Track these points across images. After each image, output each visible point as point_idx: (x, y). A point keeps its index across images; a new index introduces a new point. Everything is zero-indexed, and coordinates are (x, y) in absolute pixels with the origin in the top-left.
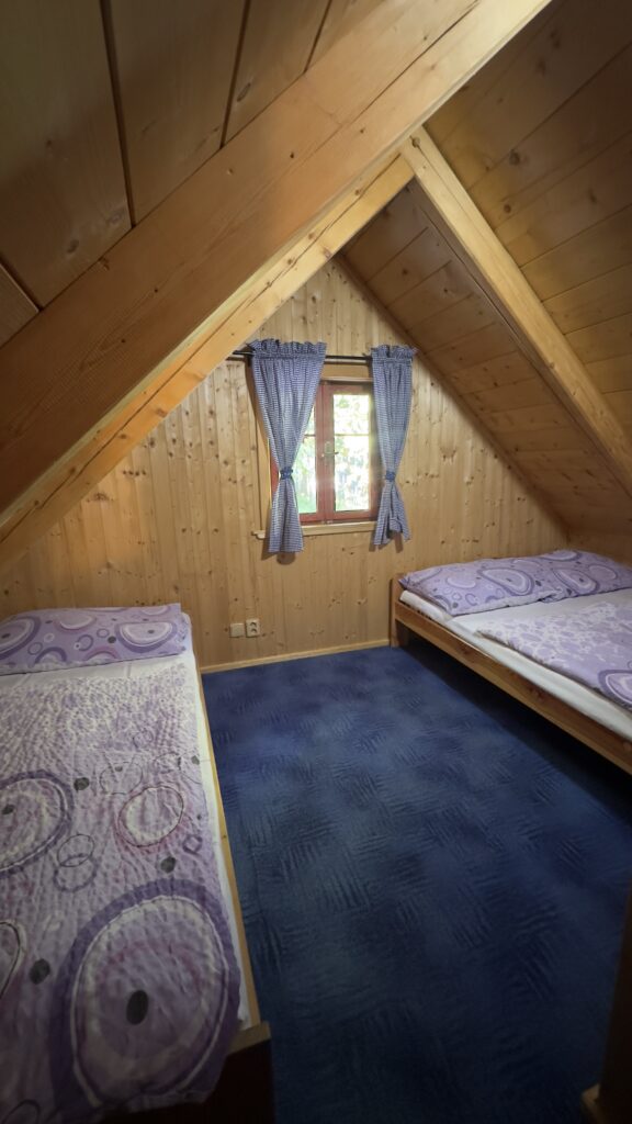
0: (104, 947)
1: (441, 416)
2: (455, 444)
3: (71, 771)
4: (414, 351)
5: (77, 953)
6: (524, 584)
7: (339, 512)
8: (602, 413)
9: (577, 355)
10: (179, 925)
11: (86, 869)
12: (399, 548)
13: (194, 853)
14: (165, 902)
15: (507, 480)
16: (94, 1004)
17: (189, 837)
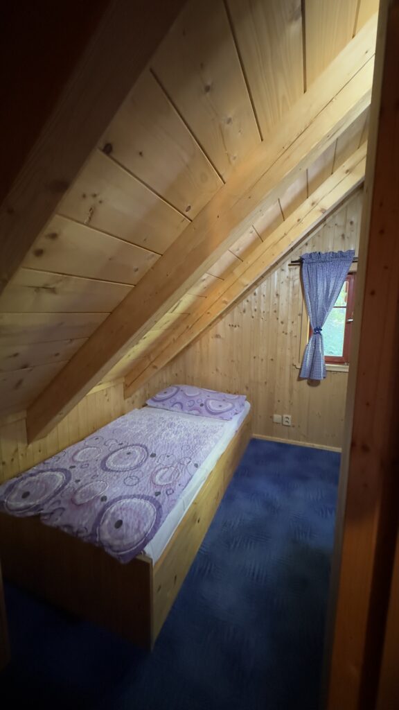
0: (122, 503)
3: (153, 449)
5: (114, 501)
10: (146, 512)
11: (134, 482)
13: (168, 495)
14: (148, 504)
16: (110, 516)
17: (171, 489)
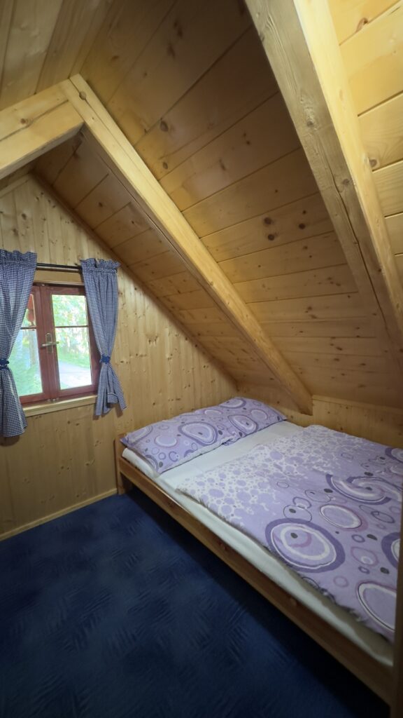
1: (144, 312)
2: (156, 332)
4: (118, 264)
6: (211, 435)
7: (63, 390)
8: (247, 316)
9: (227, 276)
12: (120, 413)
15: (196, 354)
